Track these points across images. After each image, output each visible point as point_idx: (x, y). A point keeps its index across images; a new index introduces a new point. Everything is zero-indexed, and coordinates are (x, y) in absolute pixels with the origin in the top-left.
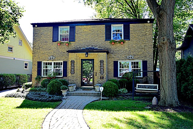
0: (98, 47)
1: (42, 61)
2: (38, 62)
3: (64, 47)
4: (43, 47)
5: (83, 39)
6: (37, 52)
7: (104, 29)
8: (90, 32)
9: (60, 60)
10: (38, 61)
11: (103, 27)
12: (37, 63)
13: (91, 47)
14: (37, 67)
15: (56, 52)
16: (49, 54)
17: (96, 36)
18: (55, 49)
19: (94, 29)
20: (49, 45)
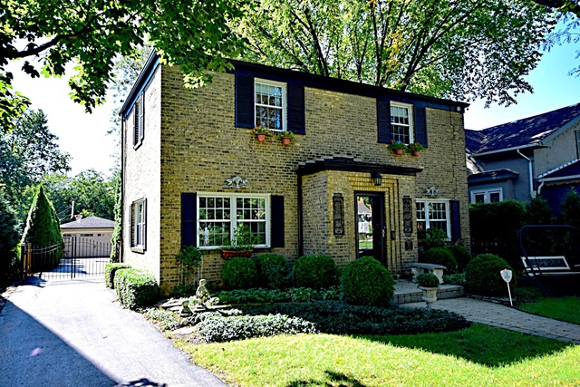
0: (363, 156)
1: (198, 192)
2: (183, 194)
3: (272, 147)
4: (200, 141)
5: (325, 129)
6: (179, 158)
7: (375, 110)
8: (342, 111)
9: (260, 190)
10: (185, 191)
11: (371, 102)
12: (179, 199)
13: (346, 156)
14: (179, 215)
15: (247, 162)
16: (224, 169)
17: (357, 125)
18: (244, 153)
19: (351, 104)
20: (224, 137)
